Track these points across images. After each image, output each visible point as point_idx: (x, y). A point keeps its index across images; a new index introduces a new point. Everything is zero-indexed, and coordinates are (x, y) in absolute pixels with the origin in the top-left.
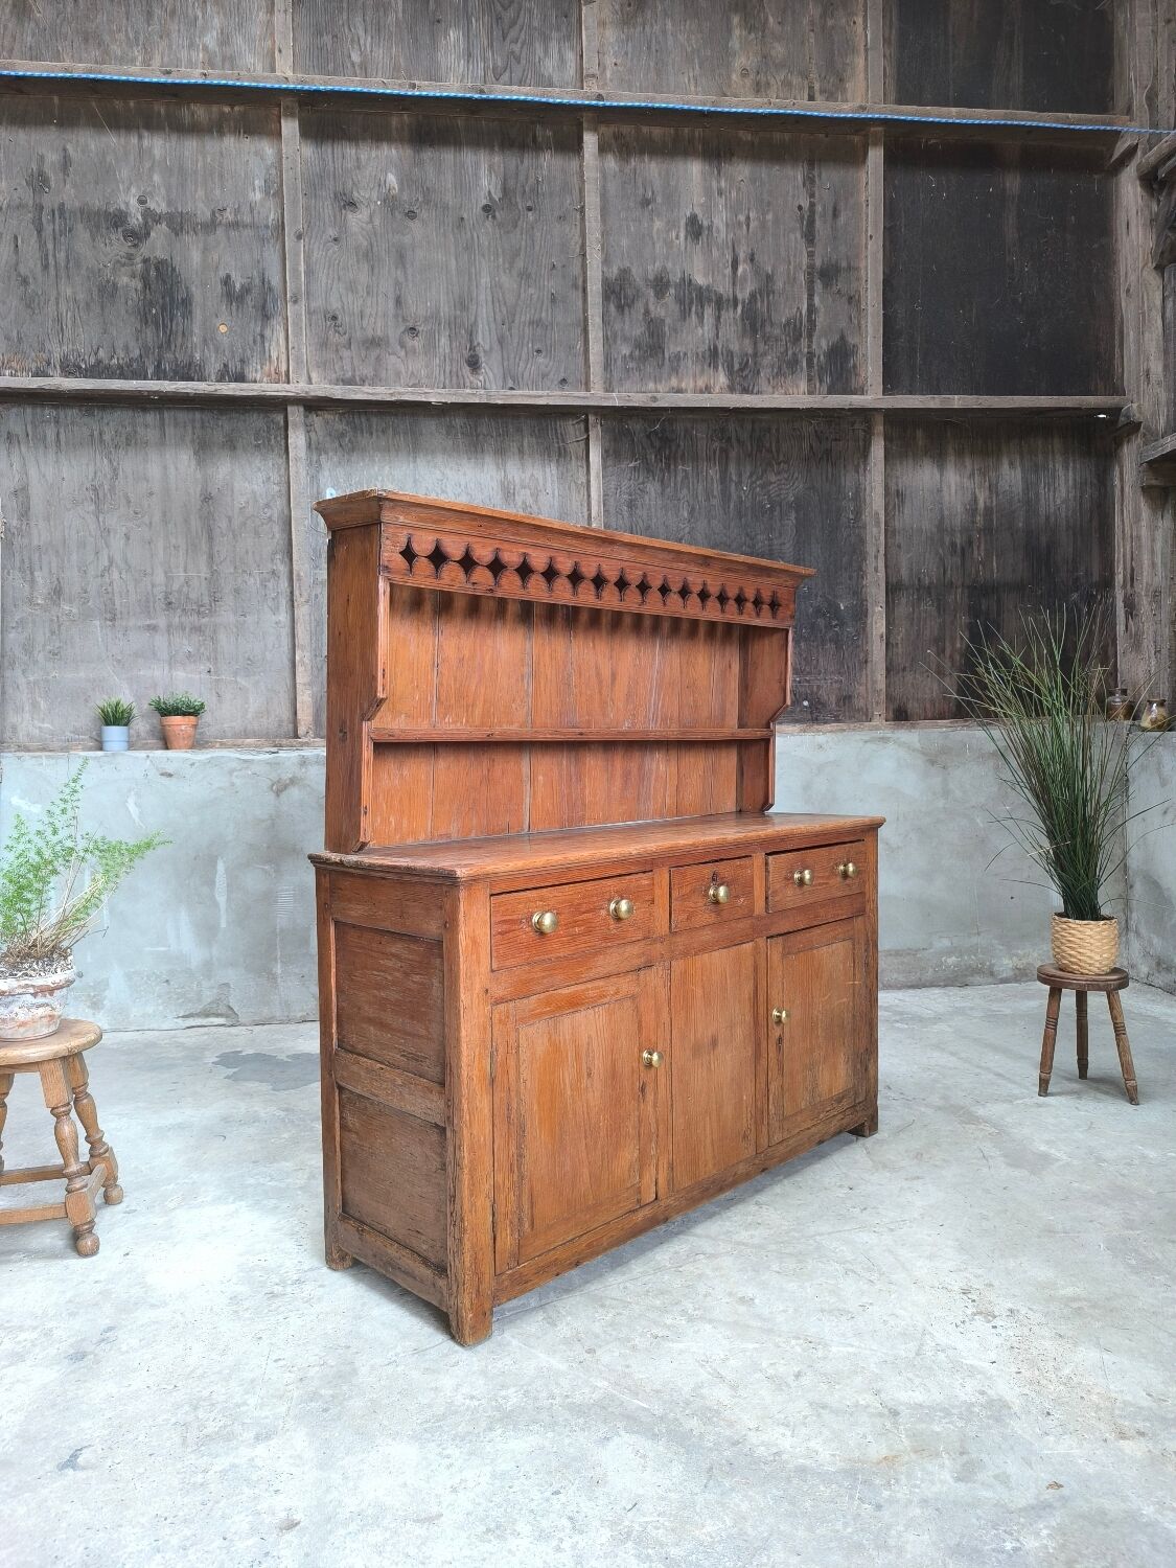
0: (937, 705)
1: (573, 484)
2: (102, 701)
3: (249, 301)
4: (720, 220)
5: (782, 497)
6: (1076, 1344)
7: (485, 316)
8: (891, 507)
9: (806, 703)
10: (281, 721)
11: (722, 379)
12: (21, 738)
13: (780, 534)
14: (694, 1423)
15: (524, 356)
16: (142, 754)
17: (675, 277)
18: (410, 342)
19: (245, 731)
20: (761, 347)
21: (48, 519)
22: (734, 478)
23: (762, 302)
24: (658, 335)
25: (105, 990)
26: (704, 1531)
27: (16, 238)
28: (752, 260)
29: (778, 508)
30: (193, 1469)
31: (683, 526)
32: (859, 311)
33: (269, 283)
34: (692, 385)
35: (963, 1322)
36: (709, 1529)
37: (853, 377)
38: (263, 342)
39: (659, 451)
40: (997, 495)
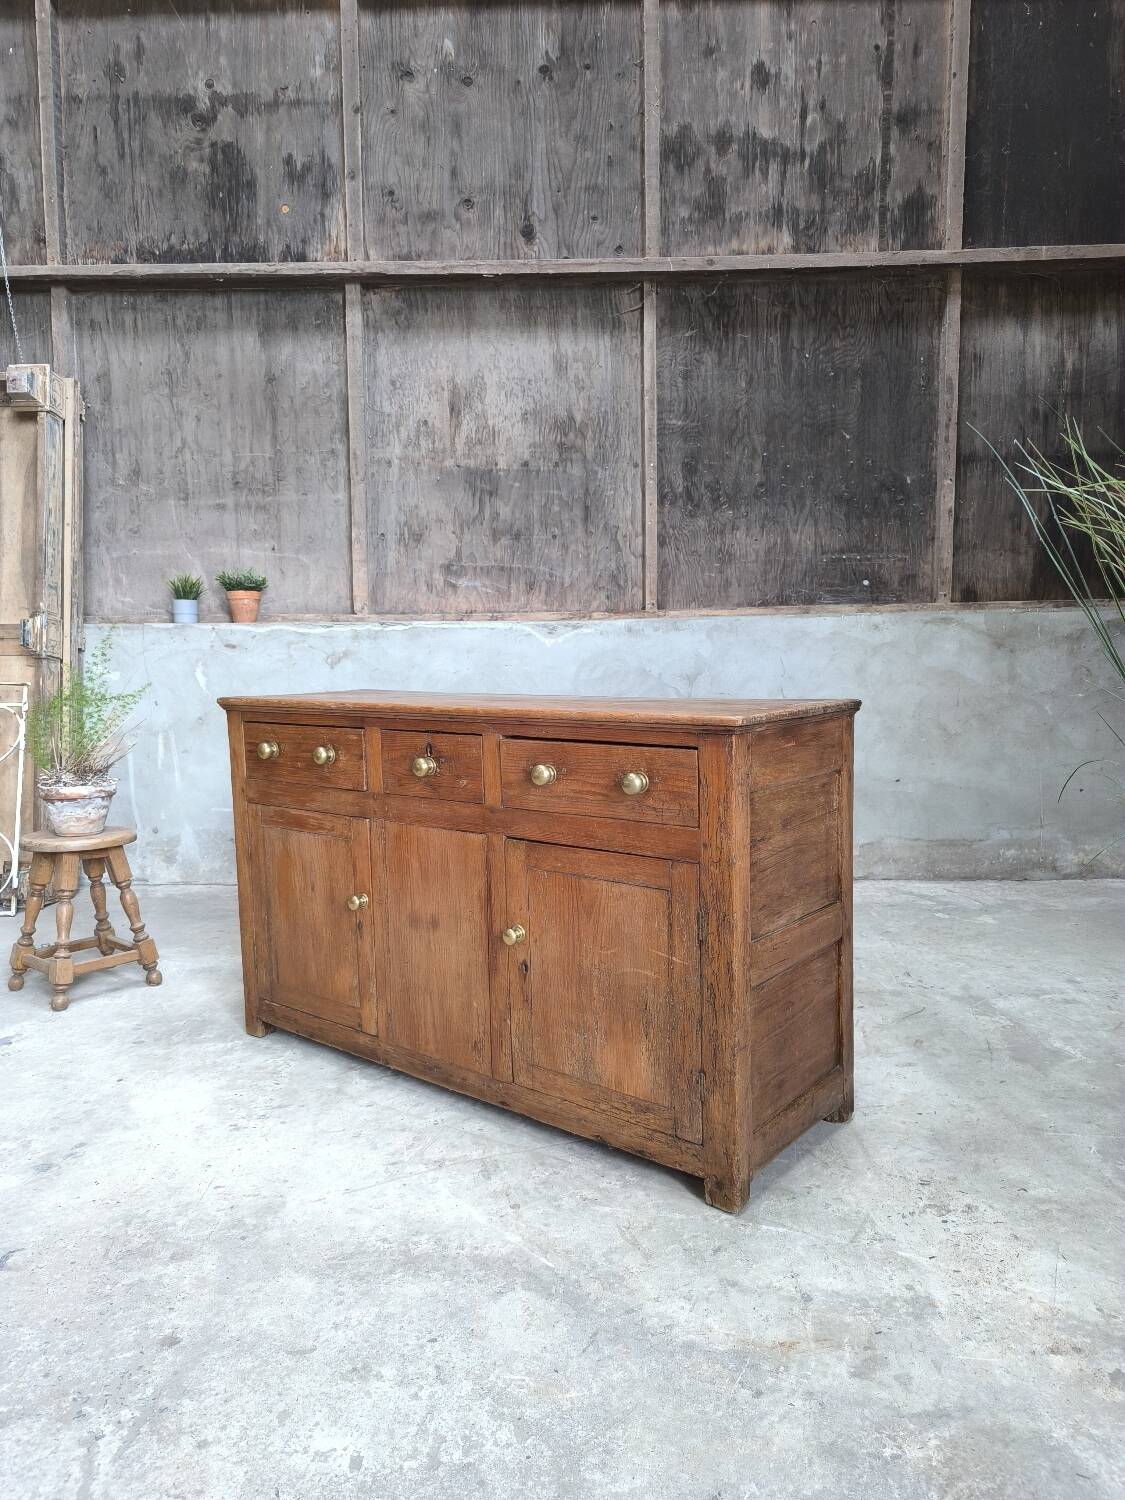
0: (1009, 585)
1: (627, 356)
2: (175, 576)
3: (310, 180)
4: (788, 68)
5: (847, 364)
6: (1030, 1248)
7: (540, 183)
8: (966, 373)
9: (866, 583)
10: (340, 597)
11: (786, 239)
12: (106, 611)
13: (844, 403)
14: (593, 1288)
15: (579, 224)
16: (208, 626)
17: (739, 132)
18: (465, 214)
19: (306, 607)
20: (830, 203)
21: (126, 403)
22: (796, 344)
23: (833, 153)
24: (719, 195)
25: (177, 846)
26: (568, 1396)
27: (95, 129)
28: (823, 107)
29: (842, 376)
30: (105, 1280)
31: (740, 397)
32: (940, 158)
33: (328, 159)
34: (753, 247)
35: (912, 1214)
36: (573, 1394)
37: (930, 232)
38: (323, 222)
39: (717, 319)
40: (1088, 355)
